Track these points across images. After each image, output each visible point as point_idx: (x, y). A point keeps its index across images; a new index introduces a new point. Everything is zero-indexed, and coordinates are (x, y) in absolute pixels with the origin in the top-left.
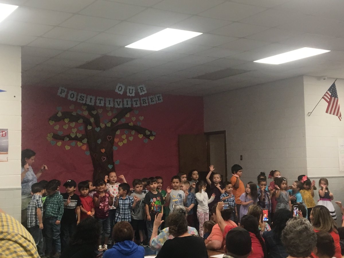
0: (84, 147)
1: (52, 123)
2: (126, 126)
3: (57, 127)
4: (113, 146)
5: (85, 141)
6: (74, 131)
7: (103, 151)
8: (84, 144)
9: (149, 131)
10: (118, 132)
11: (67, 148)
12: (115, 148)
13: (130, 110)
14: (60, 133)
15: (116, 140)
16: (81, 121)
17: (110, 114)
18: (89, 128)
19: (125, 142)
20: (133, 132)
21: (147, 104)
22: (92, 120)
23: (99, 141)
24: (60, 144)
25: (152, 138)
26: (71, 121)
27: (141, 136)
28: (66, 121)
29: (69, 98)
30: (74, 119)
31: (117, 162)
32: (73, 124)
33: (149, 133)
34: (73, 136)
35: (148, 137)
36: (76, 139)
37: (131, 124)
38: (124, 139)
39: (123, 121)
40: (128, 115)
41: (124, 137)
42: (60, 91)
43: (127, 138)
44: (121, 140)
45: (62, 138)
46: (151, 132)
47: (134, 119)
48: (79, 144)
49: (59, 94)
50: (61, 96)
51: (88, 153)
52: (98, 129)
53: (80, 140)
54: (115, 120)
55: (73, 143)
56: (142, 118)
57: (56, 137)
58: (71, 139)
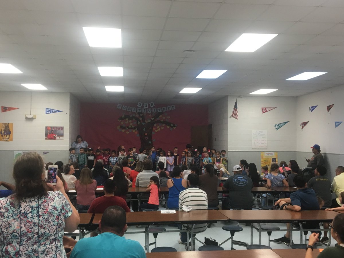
0: (136, 133)
1: (119, 121)
2: (159, 122)
3: (122, 123)
4: (152, 132)
5: (136, 129)
6: (131, 124)
7: (146, 134)
8: (136, 131)
9: (173, 124)
10: (155, 125)
11: (128, 133)
12: (153, 133)
13: (162, 113)
14: (124, 126)
15: (154, 129)
16: (134, 119)
17: (150, 116)
18: (139, 123)
19: (159, 130)
20: (164, 125)
21: (166, 111)
22: (141, 119)
23: (144, 129)
24: (123, 131)
25: (175, 128)
26: (129, 120)
27: (168, 127)
28: (127, 119)
29: (123, 109)
30: (131, 118)
31: (154, 140)
32: (131, 121)
33: (173, 125)
34: (130, 127)
35: (172, 127)
36: (132, 128)
37: (162, 121)
38: (158, 129)
39: (158, 119)
40: (161, 116)
41: (158, 127)
42: (118, 106)
43: (160, 128)
44: (157, 129)
45: (124, 128)
46: (174, 125)
47: (164, 118)
48: (134, 131)
49: (118, 107)
50: (119, 108)
51: (138, 135)
52: (143, 124)
53: (134, 129)
54: (153, 119)
55: (131, 131)
56: (169, 117)
57: (122, 127)
58: (129, 128)
